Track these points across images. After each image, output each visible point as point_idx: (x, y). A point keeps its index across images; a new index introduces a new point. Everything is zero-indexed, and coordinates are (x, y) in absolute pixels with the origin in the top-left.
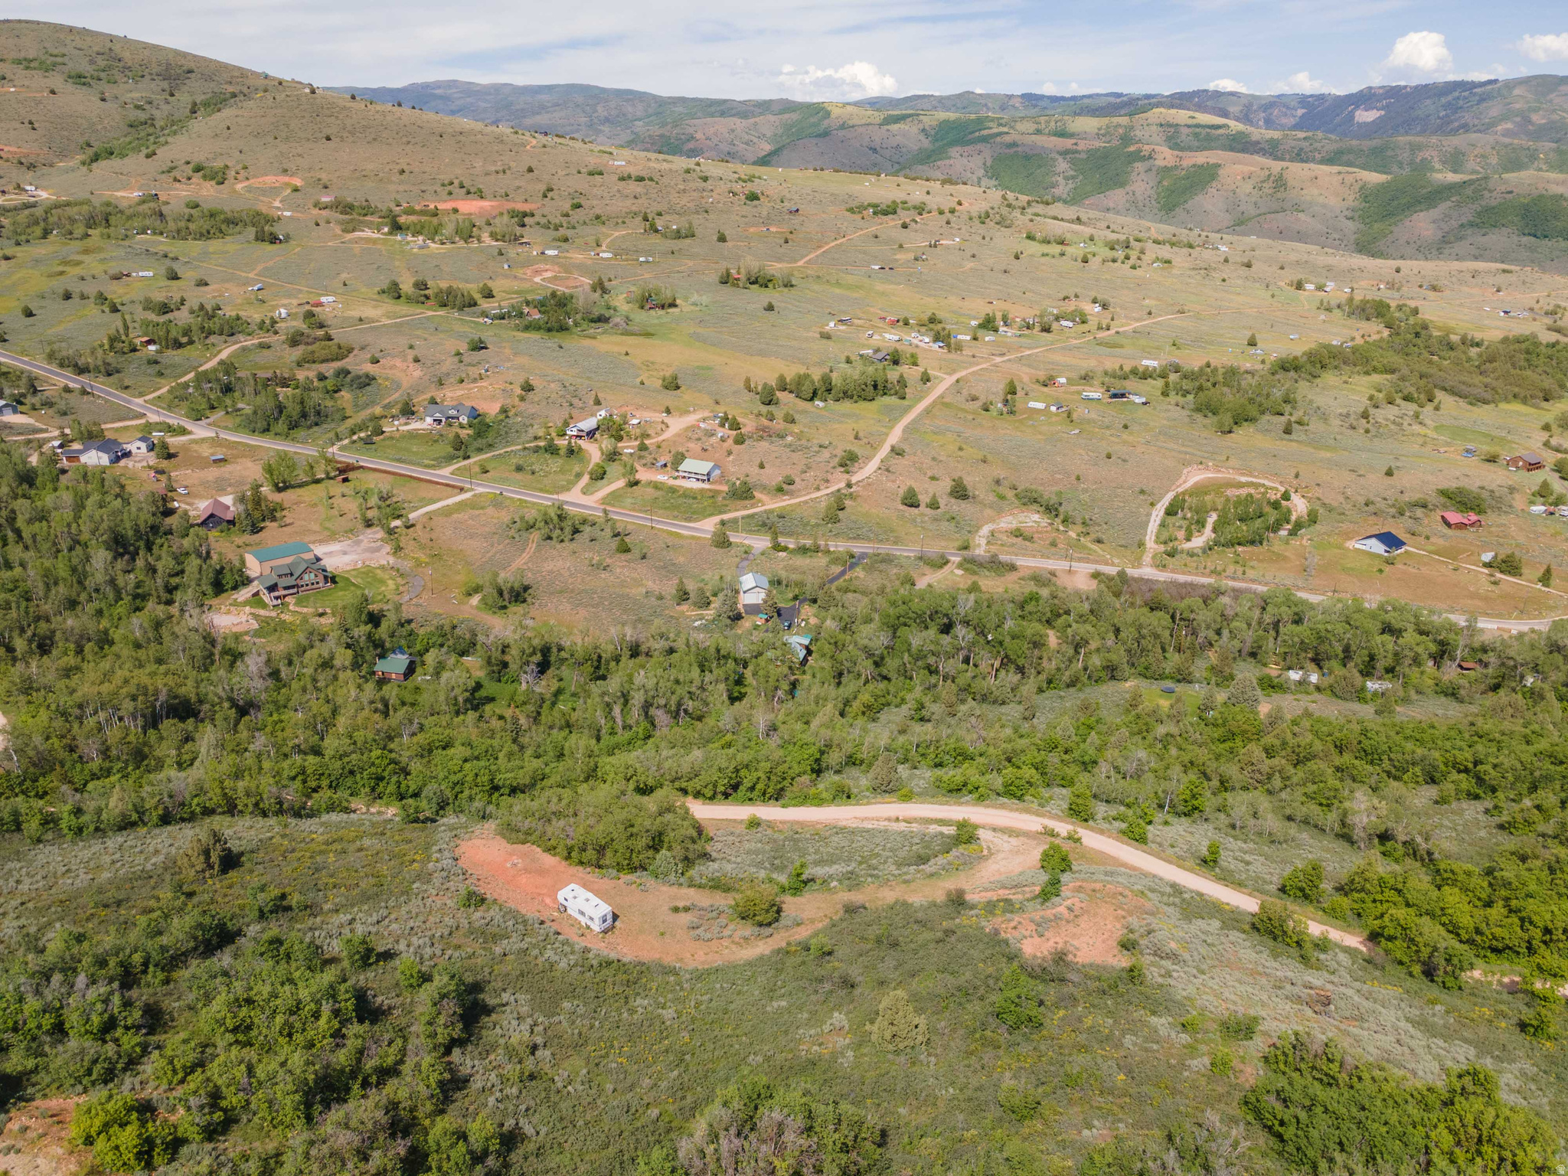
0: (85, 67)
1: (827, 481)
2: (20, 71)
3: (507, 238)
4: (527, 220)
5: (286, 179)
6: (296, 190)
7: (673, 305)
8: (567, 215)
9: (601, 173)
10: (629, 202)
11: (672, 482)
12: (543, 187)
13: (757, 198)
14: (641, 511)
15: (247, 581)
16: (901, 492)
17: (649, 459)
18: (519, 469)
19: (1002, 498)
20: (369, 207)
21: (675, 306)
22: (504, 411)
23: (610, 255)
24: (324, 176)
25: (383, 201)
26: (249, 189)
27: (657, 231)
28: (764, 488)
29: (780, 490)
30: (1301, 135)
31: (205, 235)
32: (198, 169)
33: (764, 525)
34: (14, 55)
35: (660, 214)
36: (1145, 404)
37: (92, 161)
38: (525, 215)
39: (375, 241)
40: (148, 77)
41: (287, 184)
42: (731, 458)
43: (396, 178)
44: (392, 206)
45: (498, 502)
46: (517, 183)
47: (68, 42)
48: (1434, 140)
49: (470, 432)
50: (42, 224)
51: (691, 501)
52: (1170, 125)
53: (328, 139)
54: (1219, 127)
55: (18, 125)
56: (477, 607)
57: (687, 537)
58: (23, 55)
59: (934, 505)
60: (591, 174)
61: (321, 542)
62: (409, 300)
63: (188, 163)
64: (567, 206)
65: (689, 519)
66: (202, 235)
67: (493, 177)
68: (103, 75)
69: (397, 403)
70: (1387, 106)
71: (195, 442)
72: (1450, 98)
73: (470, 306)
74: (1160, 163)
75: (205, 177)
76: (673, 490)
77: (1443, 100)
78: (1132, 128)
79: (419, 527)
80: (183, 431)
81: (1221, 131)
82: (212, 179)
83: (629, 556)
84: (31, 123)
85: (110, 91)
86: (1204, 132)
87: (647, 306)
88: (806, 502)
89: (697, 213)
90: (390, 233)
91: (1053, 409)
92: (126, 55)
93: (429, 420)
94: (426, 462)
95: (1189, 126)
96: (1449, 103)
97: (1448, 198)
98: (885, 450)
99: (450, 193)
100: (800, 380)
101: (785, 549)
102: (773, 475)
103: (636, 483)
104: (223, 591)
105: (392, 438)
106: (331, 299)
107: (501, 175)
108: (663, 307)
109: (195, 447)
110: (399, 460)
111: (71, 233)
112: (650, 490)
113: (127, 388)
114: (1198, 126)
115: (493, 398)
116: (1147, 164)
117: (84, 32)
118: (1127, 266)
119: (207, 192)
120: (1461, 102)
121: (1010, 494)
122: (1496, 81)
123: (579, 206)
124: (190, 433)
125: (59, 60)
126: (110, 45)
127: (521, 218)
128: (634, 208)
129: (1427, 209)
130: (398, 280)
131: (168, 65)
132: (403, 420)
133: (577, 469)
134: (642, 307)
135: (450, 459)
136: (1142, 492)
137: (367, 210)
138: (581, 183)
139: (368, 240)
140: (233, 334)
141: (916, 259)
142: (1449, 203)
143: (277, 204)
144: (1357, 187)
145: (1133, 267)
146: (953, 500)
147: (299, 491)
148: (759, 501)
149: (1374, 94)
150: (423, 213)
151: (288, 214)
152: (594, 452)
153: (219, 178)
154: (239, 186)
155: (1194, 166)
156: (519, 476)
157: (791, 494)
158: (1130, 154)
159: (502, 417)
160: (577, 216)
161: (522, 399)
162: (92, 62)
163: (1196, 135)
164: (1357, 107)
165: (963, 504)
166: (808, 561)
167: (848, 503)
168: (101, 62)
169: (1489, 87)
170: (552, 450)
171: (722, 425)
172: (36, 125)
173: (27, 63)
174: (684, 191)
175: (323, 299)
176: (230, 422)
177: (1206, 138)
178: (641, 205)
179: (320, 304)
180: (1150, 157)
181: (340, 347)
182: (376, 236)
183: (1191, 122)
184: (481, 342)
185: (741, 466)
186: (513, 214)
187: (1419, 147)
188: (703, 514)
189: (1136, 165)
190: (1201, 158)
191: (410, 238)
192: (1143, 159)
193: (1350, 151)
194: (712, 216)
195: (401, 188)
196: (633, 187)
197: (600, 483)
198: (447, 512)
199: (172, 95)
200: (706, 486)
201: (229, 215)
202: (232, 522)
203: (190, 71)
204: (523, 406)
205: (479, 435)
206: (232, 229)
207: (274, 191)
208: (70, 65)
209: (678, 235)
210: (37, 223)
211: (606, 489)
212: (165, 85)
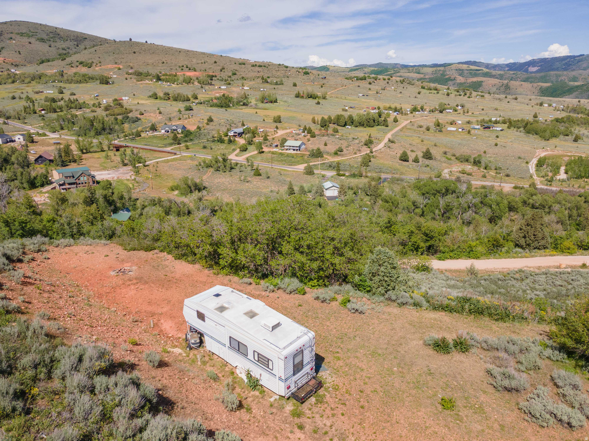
0: (45, 37)
1: (360, 151)
2: (18, 37)
3: (205, 83)
4: (213, 78)
5: (116, 66)
6: (120, 69)
7: (276, 101)
8: (230, 77)
9: (244, 64)
10: (256, 74)
11: (280, 151)
12: (220, 68)
13: (309, 74)
14: (266, 162)
15: (51, 183)
16: (399, 155)
17: (268, 143)
18: (205, 147)
19: (450, 159)
20: (149, 73)
21: (277, 102)
22: (199, 128)
23: (248, 88)
24: (131, 65)
25: (154, 71)
26: (101, 69)
27: (268, 82)
28: (328, 153)
29: (336, 153)
30: (512, 72)
31: (80, 82)
32: (81, 63)
33: (330, 166)
34: (16, 31)
35: (269, 77)
36: (502, 130)
37: (41, 63)
38: (213, 76)
39: (149, 84)
40: (69, 40)
41: (116, 67)
42: (310, 142)
43: (161, 65)
44: (158, 73)
45: (192, 158)
46: (210, 67)
47: (39, 28)
48: (565, 73)
49: (182, 135)
50: (13, 78)
51: (291, 158)
52: (460, 70)
53: (134, 53)
54: (479, 70)
55: (14, 52)
56: (176, 195)
57: (291, 171)
58: (20, 31)
59: (416, 161)
60: (240, 64)
61: (97, 170)
62: (161, 99)
63: (78, 61)
64: (230, 74)
65: (291, 165)
66: (77, 82)
67: (200, 65)
68: (52, 40)
69: (149, 126)
70: (541, 66)
71: (49, 139)
72: (566, 61)
73: (187, 100)
74: (458, 81)
75: (83, 66)
76: (281, 154)
77: (564, 62)
78: (445, 71)
79: (151, 166)
80: (45, 135)
81: (480, 72)
82: (86, 66)
83: (260, 177)
84: (19, 52)
85: (53, 44)
86: (474, 72)
87: (265, 101)
88: (351, 159)
89: (284, 77)
90: (156, 82)
91: (460, 130)
92: (62, 34)
93: (163, 131)
94: (159, 145)
95: (467, 70)
96: (566, 63)
97: (577, 91)
98: (386, 140)
99: (182, 70)
100: (339, 117)
101: (343, 175)
102: (332, 148)
103: (263, 152)
104: (36, 187)
105: (145, 138)
106: (127, 98)
107: (203, 64)
108: (271, 102)
109: (48, 140)
110: (146, 145)
111: (24, 81)
112: (270, 155)
113: (26, 123)
114: (471, 70)
115: (194, 124)
116: (453, 82)
117: (46, 26)
118: (466, 97)
119: (84, 70)
120: (571, 63)
121: (453, 158)
122: (583, 55)
123: (235, 74)
124: (48, 136)
125: (34, 34)
126: (55, 30)
127: (212, 77)
128: (258, 75)
129: (569, 95)
130: (157, 92)
131: (77, 36)
132: (151, 132)
133: (233, 147)
134: (263, 102)
135: (171, 144)
136: (519, 158)
137: (148, 75)
138: (237, 67)
139: (147, 84)
140: (81, 108)
141: (377, 93)
142: (577, 93)
143: (111, 73)
144: (538, 88)
145: (469, 97)
146: (425, 160)
147: (94, 154)
148: (326, 158)
149: (535, 62)
150: (170, 75)
151: (115, 76)
152: (241, 141)
153: (89, 65)
154: (97, 68)
155: (472, 82)
156: (204, 150)
157: (342, 156)
158: (446, 79)
159: (198, 130)
160: (233, 77)
161: (208, 124)
162: (47, 35)
163: (471, 73)
164: (529, 66)
165: (431, 161)
166: (357, 180)
167: (372, 159)
168: (51, 35)
169: (581, 57)
170: (221, 141)
171: (304, 132)
172: (21, 53)
173: (22, 34)
174: (278, 70)
175: (124, 98)
176: (69, 133)
177: (474, 74)
178: (261, 74)
179: (122, 100)
180: (454, 79)
181: (126, 109)
182: (150, 82)
183: (468, 68)
184: (190, 107)
185: (314, 144)
186: (209, 76)
187: (560, 76)
188: (299, 163)
189: (449, 82)
190: (475, 79)
191: (164, 83)
192: (452, 80)
193: (532, 78)
194: (290, 79)
195: (162, 68)
196: (257, 69)
197: (244, 152)
198: (167, 161)
199: (78, 46)
200: (298, 152)
201: (91, 76)
202: (51, 161)
203: (86, 39)
204: (208, 127)
205: (186, 136)
206: (91, 80)
207: (111, 70)
208: (39, 36)
209: (276, 84)
210: (10, 78)
211: (247, 155)
212: (76, 43)
